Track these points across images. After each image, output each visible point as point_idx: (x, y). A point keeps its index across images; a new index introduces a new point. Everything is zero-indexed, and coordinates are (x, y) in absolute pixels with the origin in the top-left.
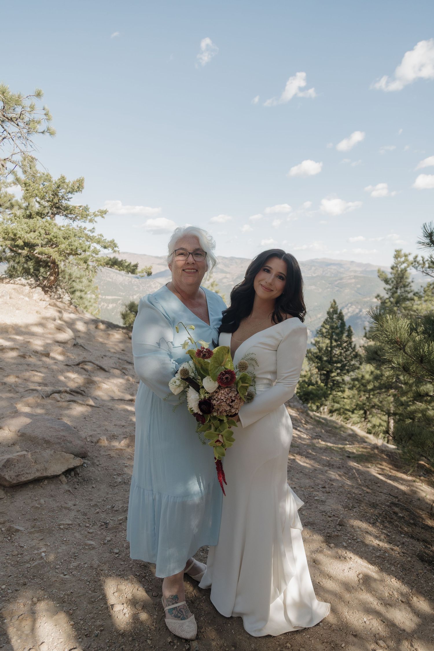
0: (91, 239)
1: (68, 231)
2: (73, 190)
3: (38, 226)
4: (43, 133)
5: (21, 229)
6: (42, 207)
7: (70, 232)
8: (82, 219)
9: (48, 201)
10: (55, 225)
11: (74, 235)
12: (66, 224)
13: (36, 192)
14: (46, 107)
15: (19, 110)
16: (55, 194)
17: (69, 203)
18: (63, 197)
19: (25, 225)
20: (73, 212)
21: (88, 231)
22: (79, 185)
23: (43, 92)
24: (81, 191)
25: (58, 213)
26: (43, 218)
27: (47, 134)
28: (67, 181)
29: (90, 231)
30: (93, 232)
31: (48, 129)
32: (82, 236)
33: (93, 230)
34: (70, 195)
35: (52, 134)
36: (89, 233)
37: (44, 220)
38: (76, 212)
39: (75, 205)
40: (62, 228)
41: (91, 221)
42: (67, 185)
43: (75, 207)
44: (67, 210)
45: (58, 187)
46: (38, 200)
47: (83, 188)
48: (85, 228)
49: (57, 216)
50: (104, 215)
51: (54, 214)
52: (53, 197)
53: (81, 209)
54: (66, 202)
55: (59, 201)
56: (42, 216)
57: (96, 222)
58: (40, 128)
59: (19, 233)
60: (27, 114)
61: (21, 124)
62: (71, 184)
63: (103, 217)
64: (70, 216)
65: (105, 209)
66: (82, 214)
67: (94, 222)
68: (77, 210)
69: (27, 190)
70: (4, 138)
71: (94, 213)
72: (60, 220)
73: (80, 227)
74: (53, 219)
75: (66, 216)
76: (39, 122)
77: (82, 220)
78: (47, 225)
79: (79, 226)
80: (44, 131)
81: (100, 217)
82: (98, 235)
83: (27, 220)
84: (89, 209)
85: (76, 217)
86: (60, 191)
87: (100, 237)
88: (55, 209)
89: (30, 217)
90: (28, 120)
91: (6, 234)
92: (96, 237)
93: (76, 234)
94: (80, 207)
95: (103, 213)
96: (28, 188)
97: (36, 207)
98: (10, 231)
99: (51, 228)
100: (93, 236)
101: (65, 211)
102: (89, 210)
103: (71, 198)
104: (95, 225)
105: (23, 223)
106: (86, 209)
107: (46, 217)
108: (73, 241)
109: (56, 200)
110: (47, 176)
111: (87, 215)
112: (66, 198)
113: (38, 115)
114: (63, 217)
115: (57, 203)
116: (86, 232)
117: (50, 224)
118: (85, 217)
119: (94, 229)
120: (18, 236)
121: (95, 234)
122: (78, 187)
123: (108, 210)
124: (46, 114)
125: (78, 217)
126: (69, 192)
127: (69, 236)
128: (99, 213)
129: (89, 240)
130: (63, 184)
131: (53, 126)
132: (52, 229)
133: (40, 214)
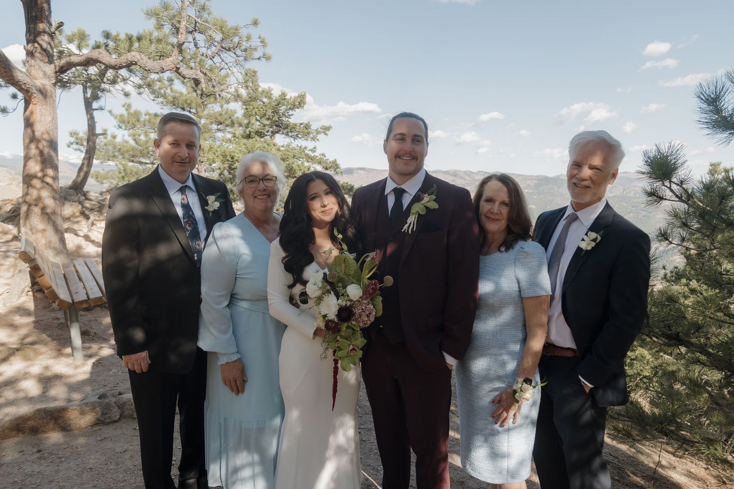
0: (312, 159)
1: (286, 152)
2: (294, 105)
3: (256, 147)
4: (259, 59)
5: (239, 151)
6: (262, 125)
7: (288, 153)
8: (303, 137)
9: (268, 119)
10: (274, 145)
11: (292, 156)
12: (286, 144)
13: (256, 110)
14: (262, 36)
15: (236, 40)
16: (276, 112)
17: (289, 120)
18: (283, 114)
19: (244, 146)
20: (293, 130)
21: (309, 150)
22: (301, 100)
23: (259, 20)
24: (303, 107)
25: (278, 132)
26: (262, 137)
27: (263, 60)
28: (288, 97)
29: (311, 150)
30: (315, 151)
31: (264, 55)
32: (301, 156)
33: (314, 150)
34: (291, 112)
35: (268, 58)
36: (310, 153)
37: (262, 139)
38: (297, 130)
39: (296, 123)
40: (282, 149)
41: (313, 139)
42: (288, 102)
43: (296, 125)
44: (287, 128)
45: (278, 105)
46: (258, 118)
47: (305, 103)
48: (306, 148)
49: (277, 135)
50: (327, 132)
51: (273, 133)
52: (273, 114)
53: (302, 126)
54: (287, 119)
55: (278, 118)
56: (262, 136)
57: (318, 140)
58: (257, 55)
59: (237, 155)
60: (244, 43)
61: (239, 52)
62: (292, 100)
63: (326, 134)
64: (290, 134)
65: (328, 125)
66: (303, 132)
67: (316, 140)
68: (298, 128)
69: (247, 109)
70: (221, 70)
71: (316, 130)
72: (280, 140)
73: (300, 147)
74: (273, 138)
75: (287, 135)
76: (255, 49)
77: (303, 139)
78: (266, 146)
79: (299, 145)
80: (260, 57)
81: (323, 135)
82: (320, 155)
83: (245, 141)
84: (311, 125)
85: (297, 135)
86: (281, 109)
87: (321, 156)
88: (275, 127)
89: (249, 136)
90: (245, 47)
91: (224, 157)
92: (317, 157)
93: (295, 155)
94: (301, 124)
95: (326, 129)
96: (248, 107)
97: (257, 125)
98: (227, 154)
99: (269, 149)
100: (314, 156)
101: (284, 129)
102: (311, 127)
103: (291, 115)
104: (316, 144)
105: (242, 144)
106: (307, 126)
107: (266, 137)
108: (291, 163)
109: (276, 118)
110: (267, 93)
111: (309, 133)
112: (287, 114)
113: (255, 42)
114: (284, 136)
115: (277, 121)
116: (307, 152)
117: (268, 145)
118: (306, 135)
119: (315, 148)
120: (235, 159)
121: (317, 154)
122: (299, 103)
123: (331, 126)
124: (261, 42)
125: (300, 136)
126: (290, 109)
127: (287, 158)
128: (322, 130)
129: (310, 160)
130: (283, 101)
131: (269, 51)
132: (271, 150)
133: (260, 134)
